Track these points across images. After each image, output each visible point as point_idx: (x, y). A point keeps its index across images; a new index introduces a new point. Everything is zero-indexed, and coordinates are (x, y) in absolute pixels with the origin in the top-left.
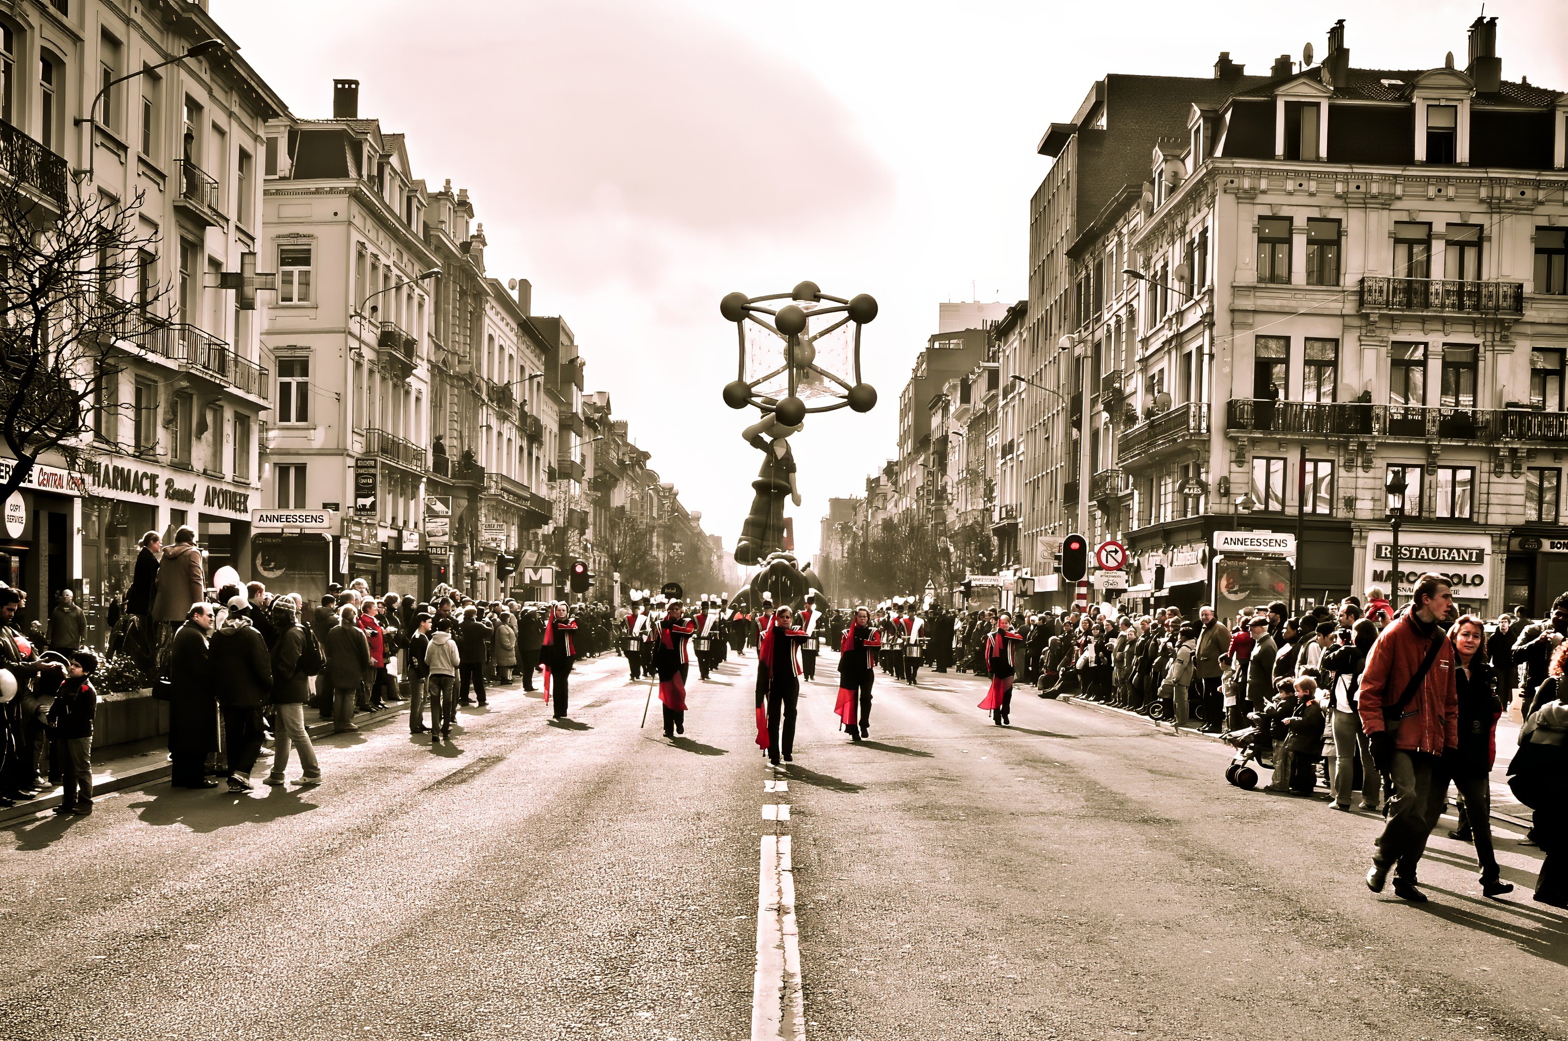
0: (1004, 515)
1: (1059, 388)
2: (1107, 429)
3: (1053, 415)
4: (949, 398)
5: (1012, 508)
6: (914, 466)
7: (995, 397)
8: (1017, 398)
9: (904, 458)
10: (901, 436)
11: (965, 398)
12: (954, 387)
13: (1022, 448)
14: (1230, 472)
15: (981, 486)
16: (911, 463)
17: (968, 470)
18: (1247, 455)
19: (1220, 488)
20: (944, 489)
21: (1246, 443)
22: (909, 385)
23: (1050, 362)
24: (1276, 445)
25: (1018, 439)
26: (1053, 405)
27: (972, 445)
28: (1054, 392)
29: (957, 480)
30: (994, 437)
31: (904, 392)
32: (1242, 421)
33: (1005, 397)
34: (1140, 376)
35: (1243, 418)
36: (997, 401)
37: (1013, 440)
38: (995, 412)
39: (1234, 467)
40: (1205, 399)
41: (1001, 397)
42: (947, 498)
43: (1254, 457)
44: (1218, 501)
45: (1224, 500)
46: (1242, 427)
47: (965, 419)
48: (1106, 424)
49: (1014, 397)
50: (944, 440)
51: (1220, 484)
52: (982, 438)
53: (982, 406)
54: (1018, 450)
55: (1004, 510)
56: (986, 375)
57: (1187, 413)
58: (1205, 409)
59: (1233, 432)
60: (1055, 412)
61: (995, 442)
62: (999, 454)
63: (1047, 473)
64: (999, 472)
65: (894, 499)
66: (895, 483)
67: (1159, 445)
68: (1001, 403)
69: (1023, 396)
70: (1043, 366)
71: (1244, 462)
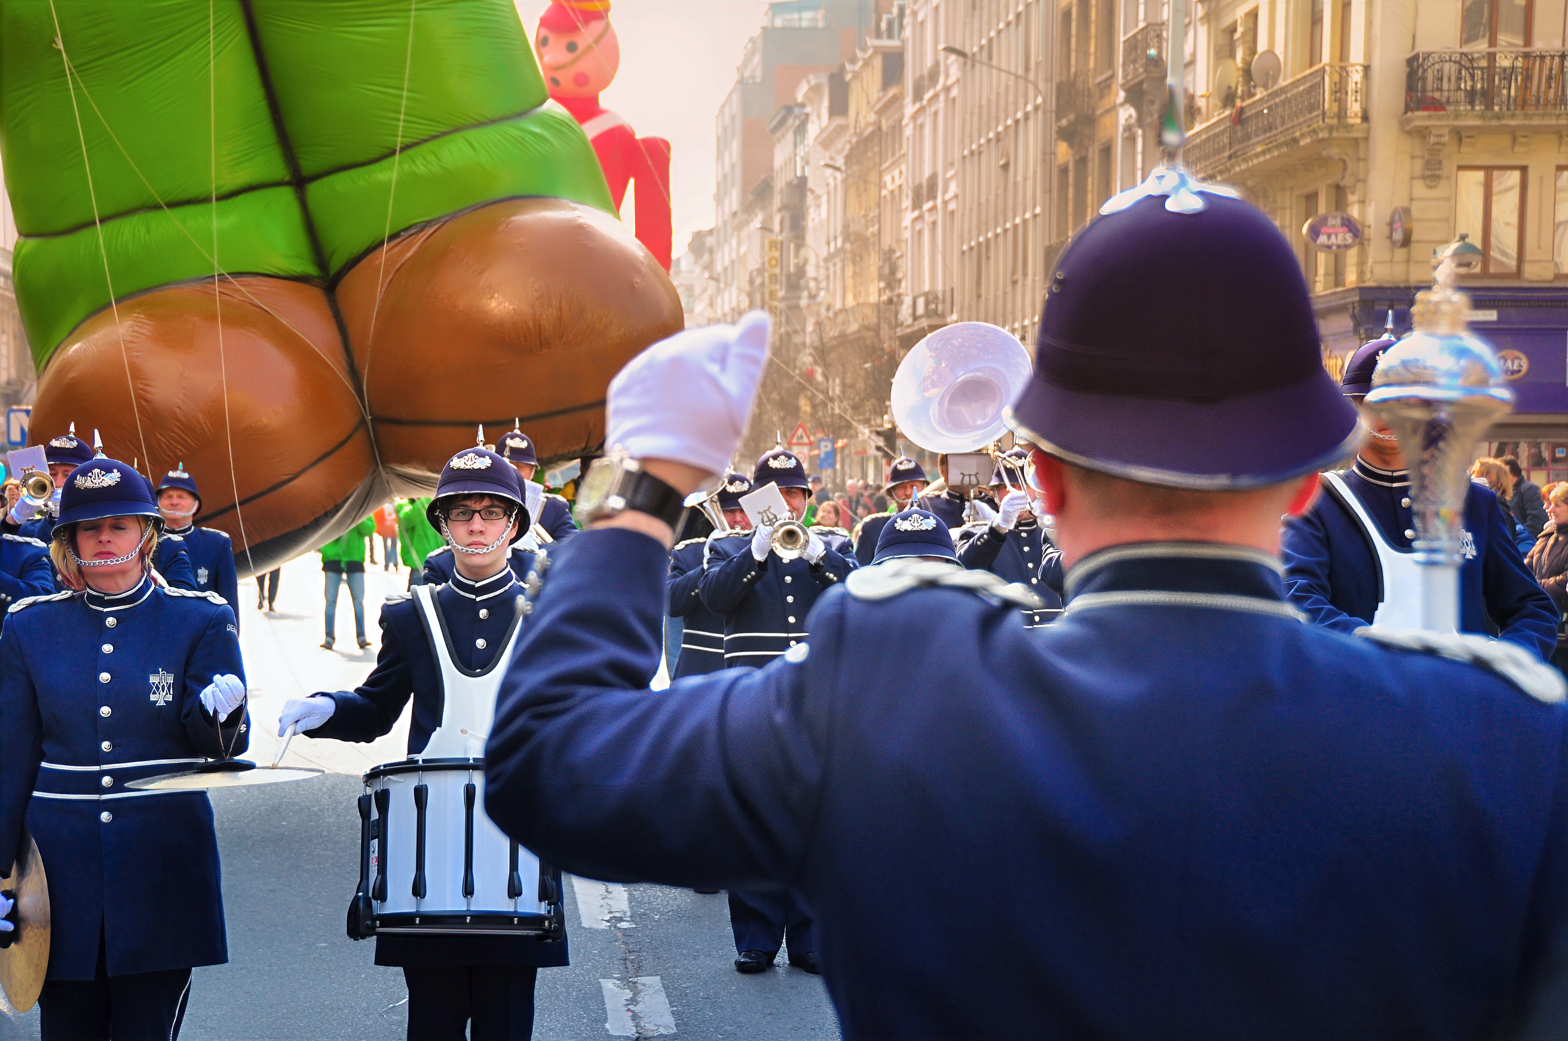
0: (921, 310)
1: (1027, 69)
2: (1131, 139)
3: (1017, 122)
4: (808, 109)
5: (937, 297)
6: (744, 233)
7: (897, 99)
8: (942, 98)
9: (725, 223)
10: (718, 185)
11: (839, 107)
12: (816, 89)
13: (953, 189)
14: (1412, 199)
15: (873, 262)
16: (739, 228)
17: (847, 237)
18: (1445, 162)
19: (1392, 231)
20: (801, 272)
21: (1446, 139)
22: (730, 94)
23: (1008, 24)
24: (1506, 141)
25: (945, 171)
26: (1016, 103)
27: (852, 191)
28: (1017, 77)
29: (824, 253)
30: (896, 173)
31: (723, 106)
32: (1437, 95)
33: (918, 96)
34: (1203, 31)
35: (1440, 89)
36: (902, 107)
37: (933, 177)
38: (897, 128)
39: (1420, 190)
40: (1356, 55)
41: (908, 99)
42: (807, 288)
43: (1461, 168)
44: (1387, 257)
45: (1401, 253)
46: (1435, 106)
47: (839, 144)
48: (1128, 128)
49: (936, 96)
50: (800, 186)
51: (1391, 224)
52: (873, 177)
53: (872, 117)
54: (945, 191)
55: (921, 302)
56: (878, 62)
57: (1318, 87)
58: (1356, 76)
59: (1420, 118)
60: (1019, 115)
61: (898, 182)
62: (907, 203)
63: (1006, 231)
64: (907, 234)
65: (707, 295)
66: (709, 267)
67: (1257, 155)
68: (910, 109)
69: (954, 92)
70: (993, 34)
71: (1439, 177)
